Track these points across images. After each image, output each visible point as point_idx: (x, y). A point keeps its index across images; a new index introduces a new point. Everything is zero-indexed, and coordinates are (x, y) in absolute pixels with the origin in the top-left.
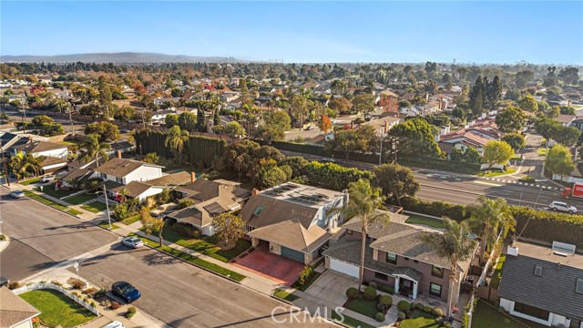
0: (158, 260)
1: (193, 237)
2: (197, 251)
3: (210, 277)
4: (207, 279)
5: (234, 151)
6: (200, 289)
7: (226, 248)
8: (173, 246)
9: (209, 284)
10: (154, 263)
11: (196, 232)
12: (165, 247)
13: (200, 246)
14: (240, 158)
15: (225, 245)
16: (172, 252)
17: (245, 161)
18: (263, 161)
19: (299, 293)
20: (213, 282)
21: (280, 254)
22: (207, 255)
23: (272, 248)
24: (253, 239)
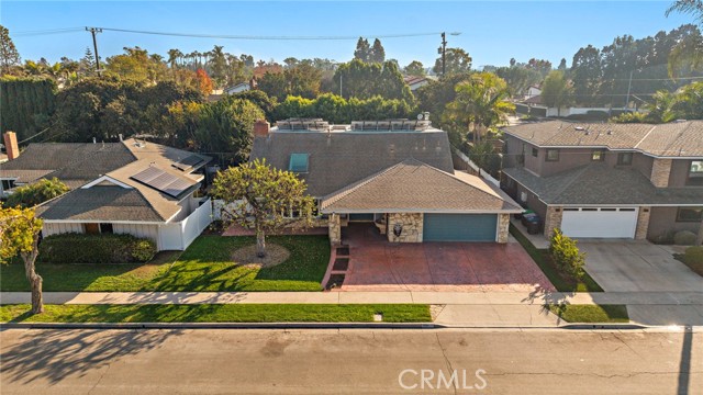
1: (134, 263)
2: (190, 289)
7: (272, 261)
8: (87, 298)
11: (144, 244)
13: (187, 276)
14: (116, 106)
15: (260, 256)
16: (105, 313)
17: (129, 112)
20: (362, 350)
21: (420, 240)
22: (239, 290)
23: (398, 229)
24: (335, 223)
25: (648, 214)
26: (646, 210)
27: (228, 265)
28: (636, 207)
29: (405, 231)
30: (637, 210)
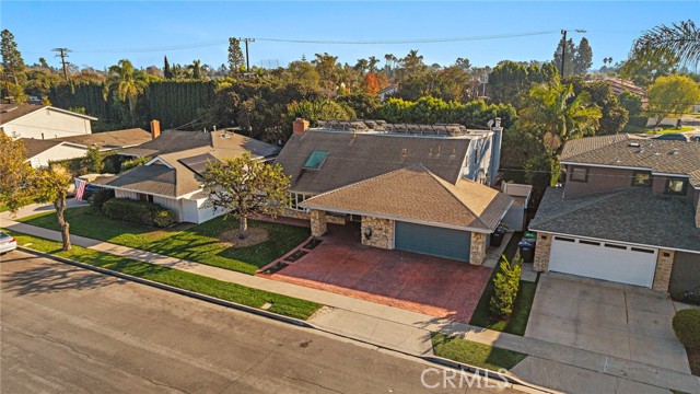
0: (50, 281)
1: (157, 227)
2: (167, 253)
3: (209, 314)
4: (200, 321)
5: (234, 94)
6: (176, 354)
7: (245, 243)
8: (103, 247)
9: (206, 334)
10: (39, 288)
11: (164, 214)
12: (78, 251)
13: (175, 243)
14: (249, 104)
15: (242, 238)
16: (99, 259)
17: (257, 109)
18: (292, 107)
19: (512, 343)
20: (219, 327)
21: (390, 247)
22: (196, 261)
23: (368, 232)
24: (315, 218)
25: (670, 260)
26: (667, 255)
27: (212, 240)
28: (655, 248)
29: (376, 236)
30: (656, 252)
